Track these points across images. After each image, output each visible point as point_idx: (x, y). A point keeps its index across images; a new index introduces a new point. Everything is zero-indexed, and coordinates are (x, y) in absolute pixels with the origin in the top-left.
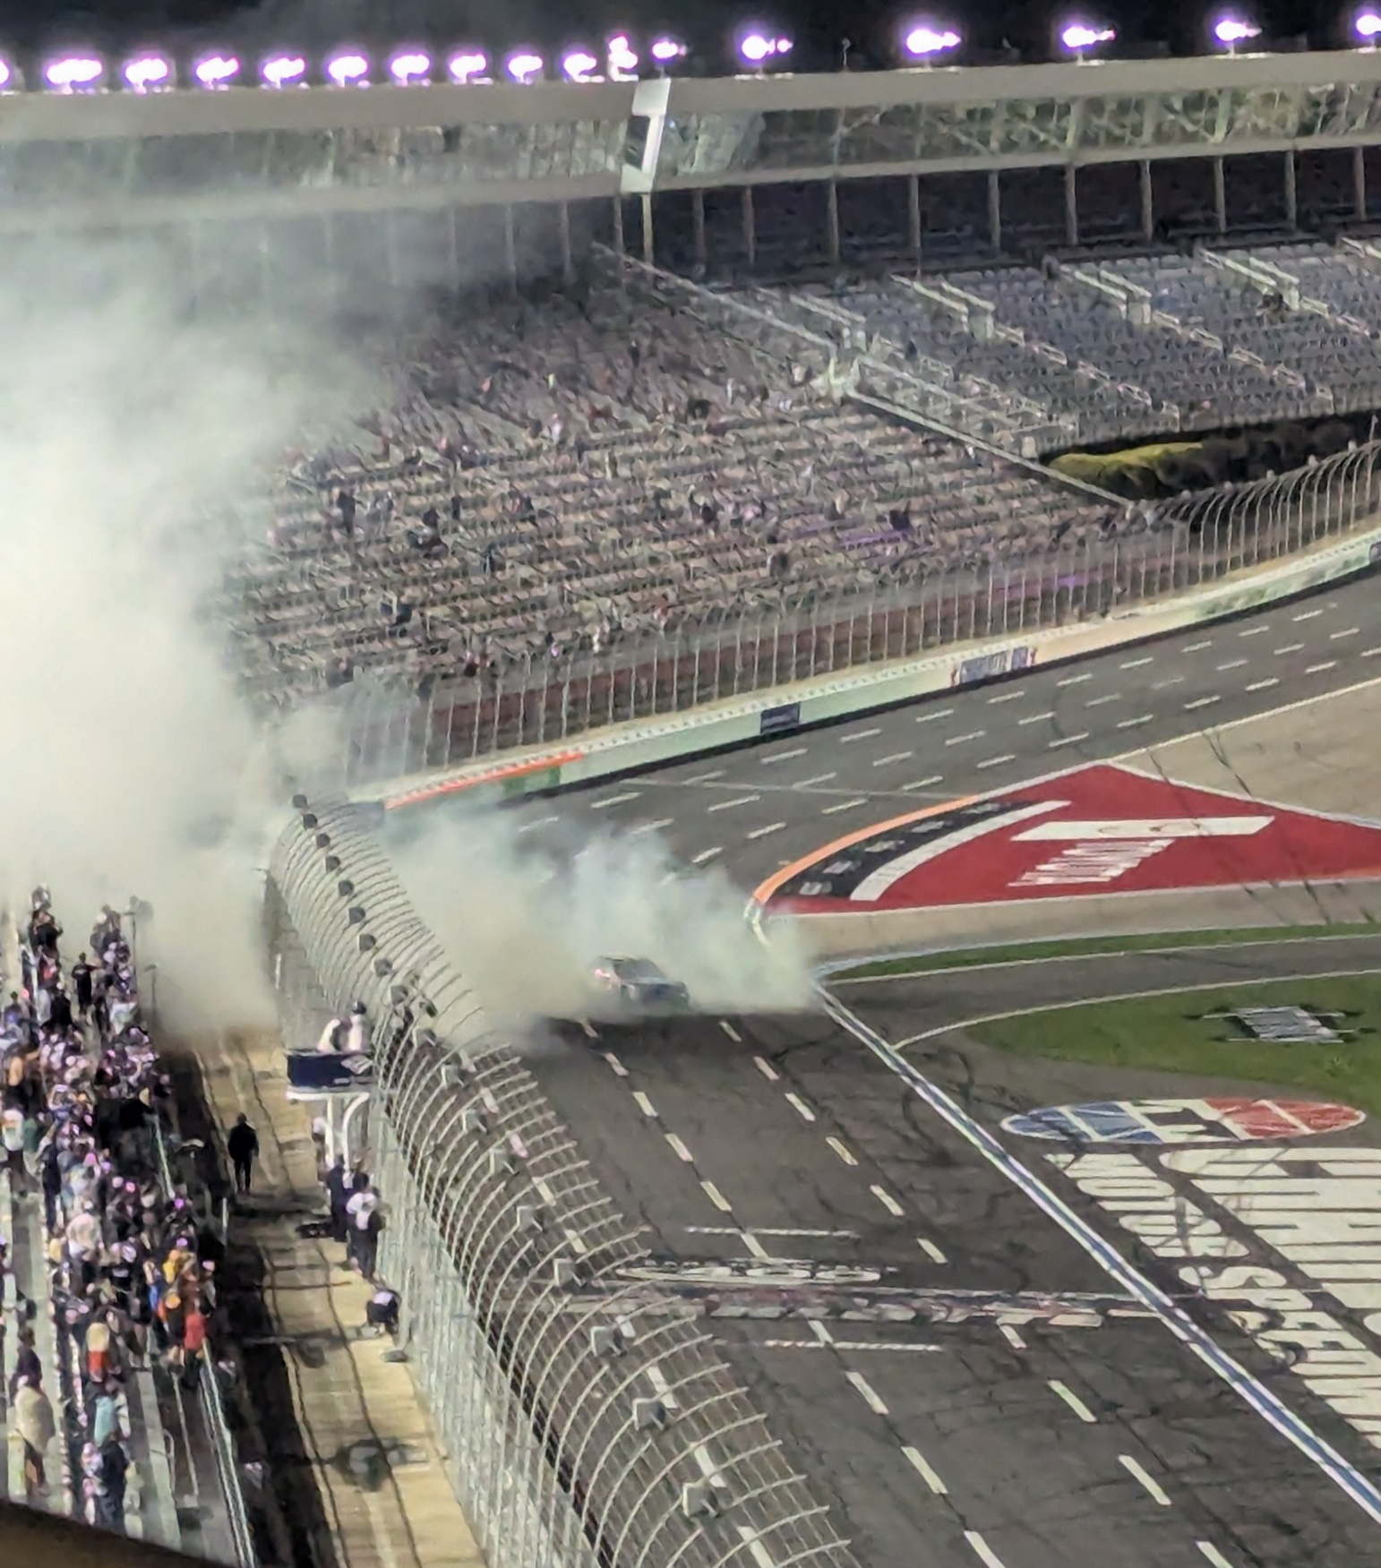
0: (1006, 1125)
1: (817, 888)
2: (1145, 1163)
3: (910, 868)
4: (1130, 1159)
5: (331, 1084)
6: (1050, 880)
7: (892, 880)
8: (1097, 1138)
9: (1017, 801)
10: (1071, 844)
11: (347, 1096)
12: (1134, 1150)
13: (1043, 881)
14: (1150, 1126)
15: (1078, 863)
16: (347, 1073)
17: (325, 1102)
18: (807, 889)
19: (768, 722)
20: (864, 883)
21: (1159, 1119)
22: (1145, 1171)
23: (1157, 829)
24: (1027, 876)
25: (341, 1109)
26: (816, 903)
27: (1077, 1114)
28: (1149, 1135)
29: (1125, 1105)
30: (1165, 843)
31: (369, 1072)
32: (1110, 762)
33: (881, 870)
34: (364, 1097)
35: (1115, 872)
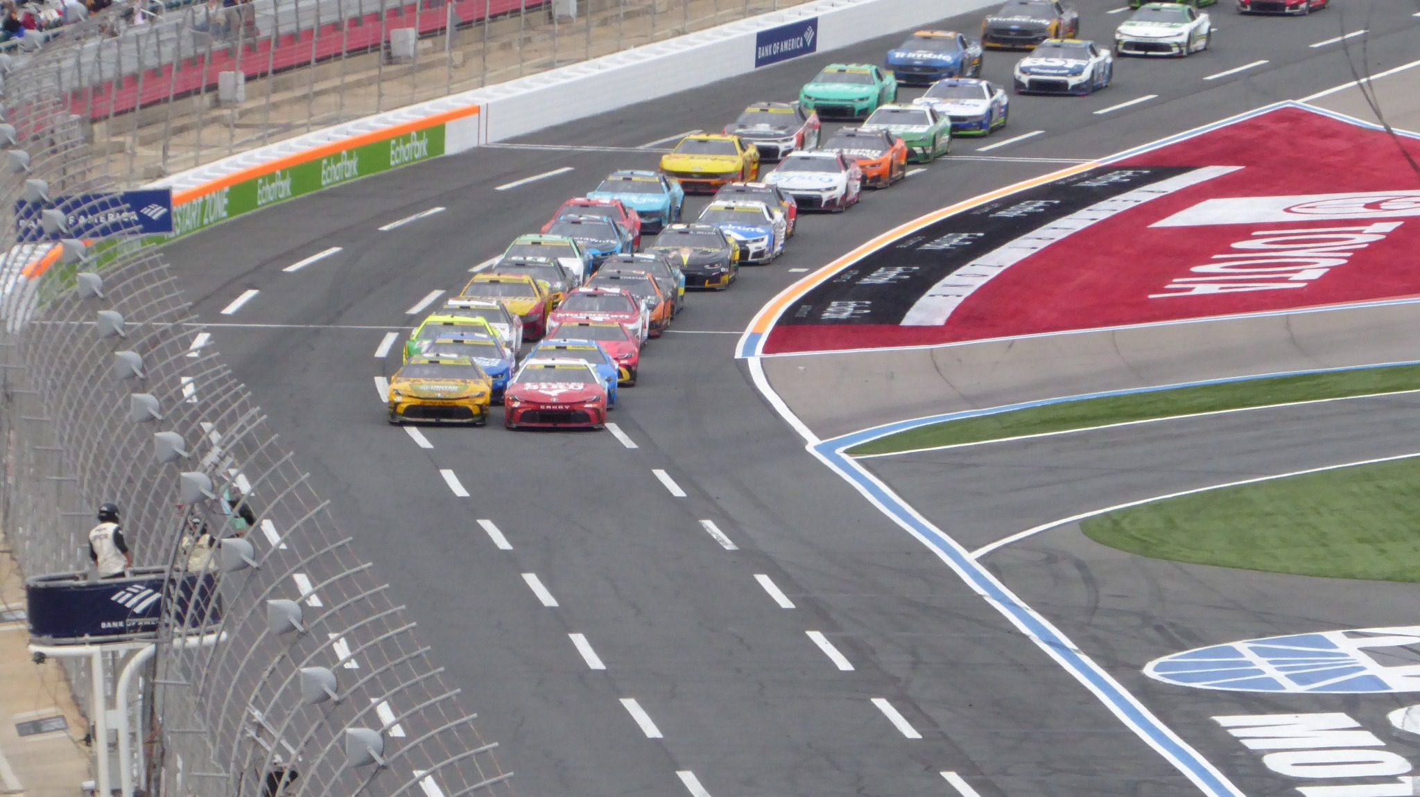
0: (1149, 670)
1: (849, 309)
2: (1367, 725)
3: (994, 273)
4: (1343, 719)
5: (96, 631)
6: (1214, 289)
7: (968, 292)
8: (1292, 688)
9: (1160, 167)
10: (1245, 231)
11: (122, 649)
12: (1349, 704)
13: (1201, 289)
14: (1372, 668)
15: (1255, 261)
16: (122, 612)
17: (89, 658)
18: (833, 311)
19: (767, 51)
20: (924, 300)
21: (1385, 656)
22: (1368, 738)
23: (1375, 206)
24: (1177, 282)
25: (114, 668)
26: (847, 333)
27: (1260, 652)
28: (1374, 680)
29: (1335, 636)
30: (1389, 227)
31: (155, 610)
32: (1301, 103)
33: (951, 278)
34: (147, 649)
35: (1313, 274)
